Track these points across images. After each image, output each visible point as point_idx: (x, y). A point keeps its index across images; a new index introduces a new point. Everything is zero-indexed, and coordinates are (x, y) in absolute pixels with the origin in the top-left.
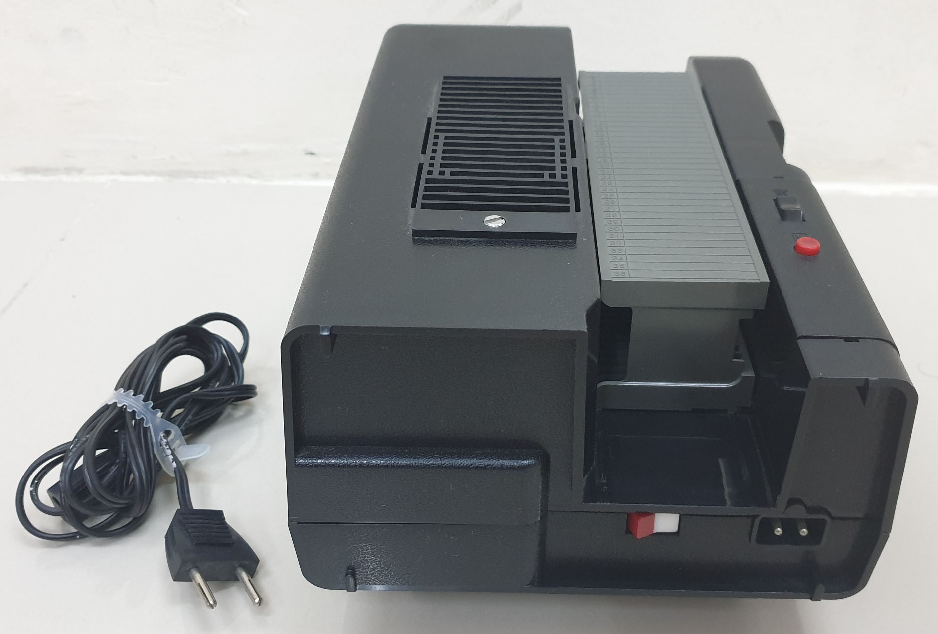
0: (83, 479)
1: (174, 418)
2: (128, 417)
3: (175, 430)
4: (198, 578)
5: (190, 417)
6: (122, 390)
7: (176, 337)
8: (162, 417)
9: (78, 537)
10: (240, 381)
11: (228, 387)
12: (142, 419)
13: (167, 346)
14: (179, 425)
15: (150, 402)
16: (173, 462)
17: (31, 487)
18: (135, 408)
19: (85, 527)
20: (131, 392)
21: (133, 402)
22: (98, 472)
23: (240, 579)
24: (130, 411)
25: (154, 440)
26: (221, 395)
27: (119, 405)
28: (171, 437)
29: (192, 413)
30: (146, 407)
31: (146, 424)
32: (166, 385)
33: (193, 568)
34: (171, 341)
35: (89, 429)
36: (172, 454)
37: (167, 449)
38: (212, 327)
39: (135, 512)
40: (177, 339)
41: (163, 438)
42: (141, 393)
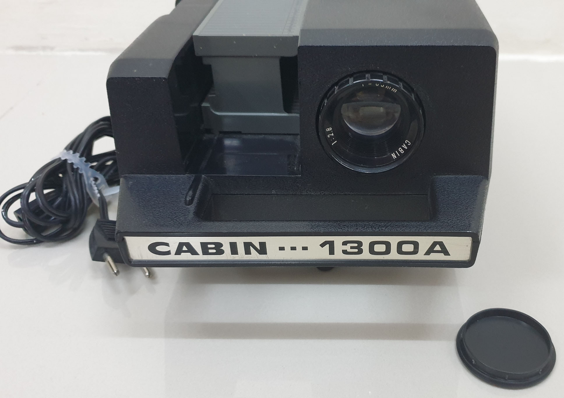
0: (38, 207)
2: (68, 166)
3: (101, 178)
4: (109, 259)
8: (91, 167)
9: (35, 241)
12: (78, 168)
13: (97, 125)
14: (105, 176)
17: (2, 209)
20: (71, 152)
22: (49, 201)
24: (70, 163)
25: (86, 183)
27: (63, 159)
28: (99, 182)
30: (81, 161)
31: (80, 171)
33: (105, 252)
35: (42, 172)
37: (95, 187)
41: (93, 182)
42: (78, 153)
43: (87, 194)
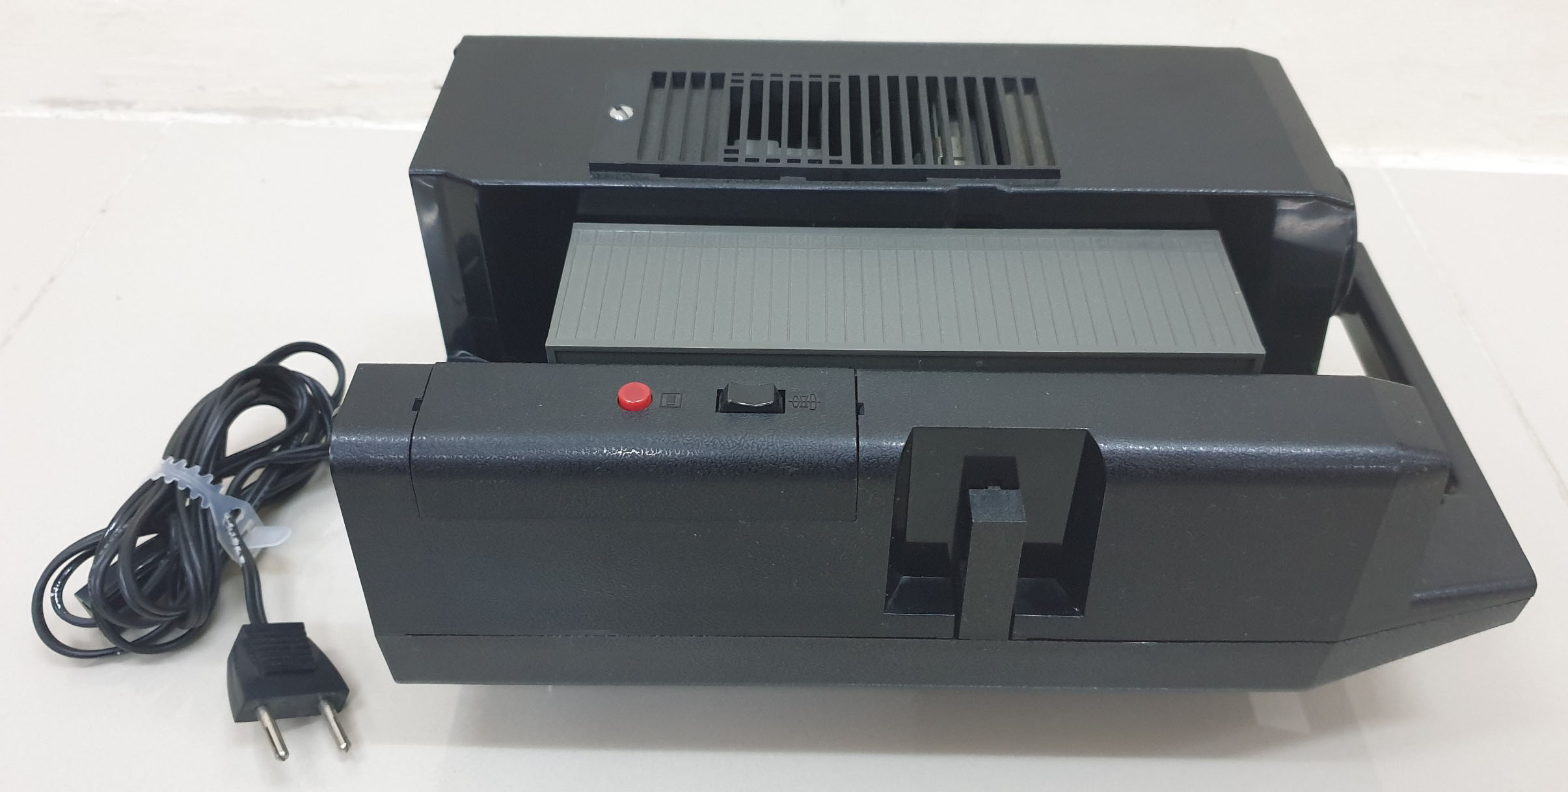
1: (245, 489)
2: (179, 497)
3: (245, 508)
4: (265, 717)
5: (266, 488)
6: (171, 460)
7: (243, 384)
8: (226, 492)
9: (119, 653)
11: (316, 446)
12: (199, 499)
13: (230, 397)
14: (251, 502)
15: (210, 475)
16: (240, 555)
18: (189, 484)
19: (124, 640)
20: (184, 462)
21: (188, 477)
22: (138, 572)
23: (321, 715)
24: (183, 489)
25: (216, 524)
26: (308, 458)
27: (168, 482)
28: (240, 519)
29: (270, 481)
30: (204, 482)
31: (204, 505)
32: (233, 446)
33: (260, 706)
34: (236, 390)
35: (129, 514)
36: (239, 545)
37: (234, 537)
39: (193, 622)
40: (243, 387)
41: (228, 521)
42: (197, 464)
43: (220, 546)
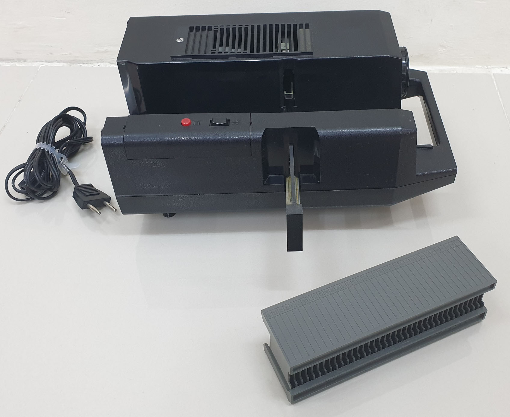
0: (35, 177)
1: (63, 151)
2: (46, 153)
3: (64, 157)
4: (92, 206)
5: (69, 151)
6: (41, 143)
7: (58, 120)
8: (58, 152)
9: (31, 199)
10: (86, 135)
12: (52, 154)
14: (65, 154)
15: (53, 146)
16: (67, 169)
18: (48, 149)
20: (46, 143)
21: (47, 147)
23: (106, 205)
24: (47, 151)
25: (57, 161)
26: (78, 142)
28: (63, 160)
30: (52, 149)
31: (53, 156)
32: (57, 139)
33: (88, 204)
34: (56, 122)
36: (66, 167)
37: (63, 165)
38: (70, 113)
39: (55, 189)
41: (60, 160)
42: (49, 143)
